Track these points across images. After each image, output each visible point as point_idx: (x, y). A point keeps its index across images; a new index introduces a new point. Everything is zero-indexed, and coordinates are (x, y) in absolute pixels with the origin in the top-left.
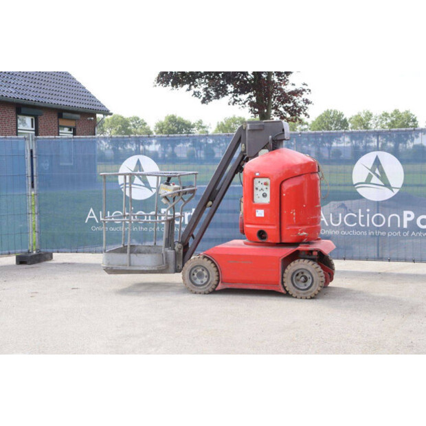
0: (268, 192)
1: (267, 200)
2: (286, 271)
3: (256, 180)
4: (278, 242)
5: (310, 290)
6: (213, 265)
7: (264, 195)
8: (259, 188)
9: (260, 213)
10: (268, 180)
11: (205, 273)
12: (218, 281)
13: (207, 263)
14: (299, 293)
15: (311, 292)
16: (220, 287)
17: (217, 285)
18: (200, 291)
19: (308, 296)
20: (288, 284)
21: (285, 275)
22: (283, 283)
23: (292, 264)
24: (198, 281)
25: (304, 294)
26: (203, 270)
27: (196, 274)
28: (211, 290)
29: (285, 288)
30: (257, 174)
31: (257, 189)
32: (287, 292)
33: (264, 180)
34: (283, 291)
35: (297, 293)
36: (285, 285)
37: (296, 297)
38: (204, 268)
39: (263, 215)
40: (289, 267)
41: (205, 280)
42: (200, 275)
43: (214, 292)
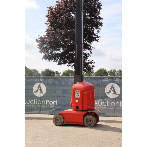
0: (79, 95)
1: (79, 97)
2: (84, 119)
3: (76, 91)
4: (82, 109)
5: (92, 124)
6: (62, 117)
7: (78, 95)
8: (77, 93)
9: (77, 101)
10: (79, 91)
11: (60, 119)
12: (64, 122)
13: (61, 116)
14: (88, 126)
15: (92, 125)
16: (64, 123)
17: (63, 123)
18: (58, 125)
19: (91, 126)
20: (85, 123)
21: (84, 120)
22: (83, 122)
23: (86, 116)
24: (58, 122)
25: (90, 126)
26: (59, 118)
27: (57, 119)
28: (61, 124)
29: (84, 124)
30: (76, 89)
31: (76, 93)
32: (85, 125)
33: (78, 91)
34: (83, 125)
35: (88, 125)
36: (84, 123)
37: (87, 127)
38: (60, 118)
39: (78, 101)
40: (85, 117)
41: (60, 121)
42: (58, 120)
43: (62, 125)
